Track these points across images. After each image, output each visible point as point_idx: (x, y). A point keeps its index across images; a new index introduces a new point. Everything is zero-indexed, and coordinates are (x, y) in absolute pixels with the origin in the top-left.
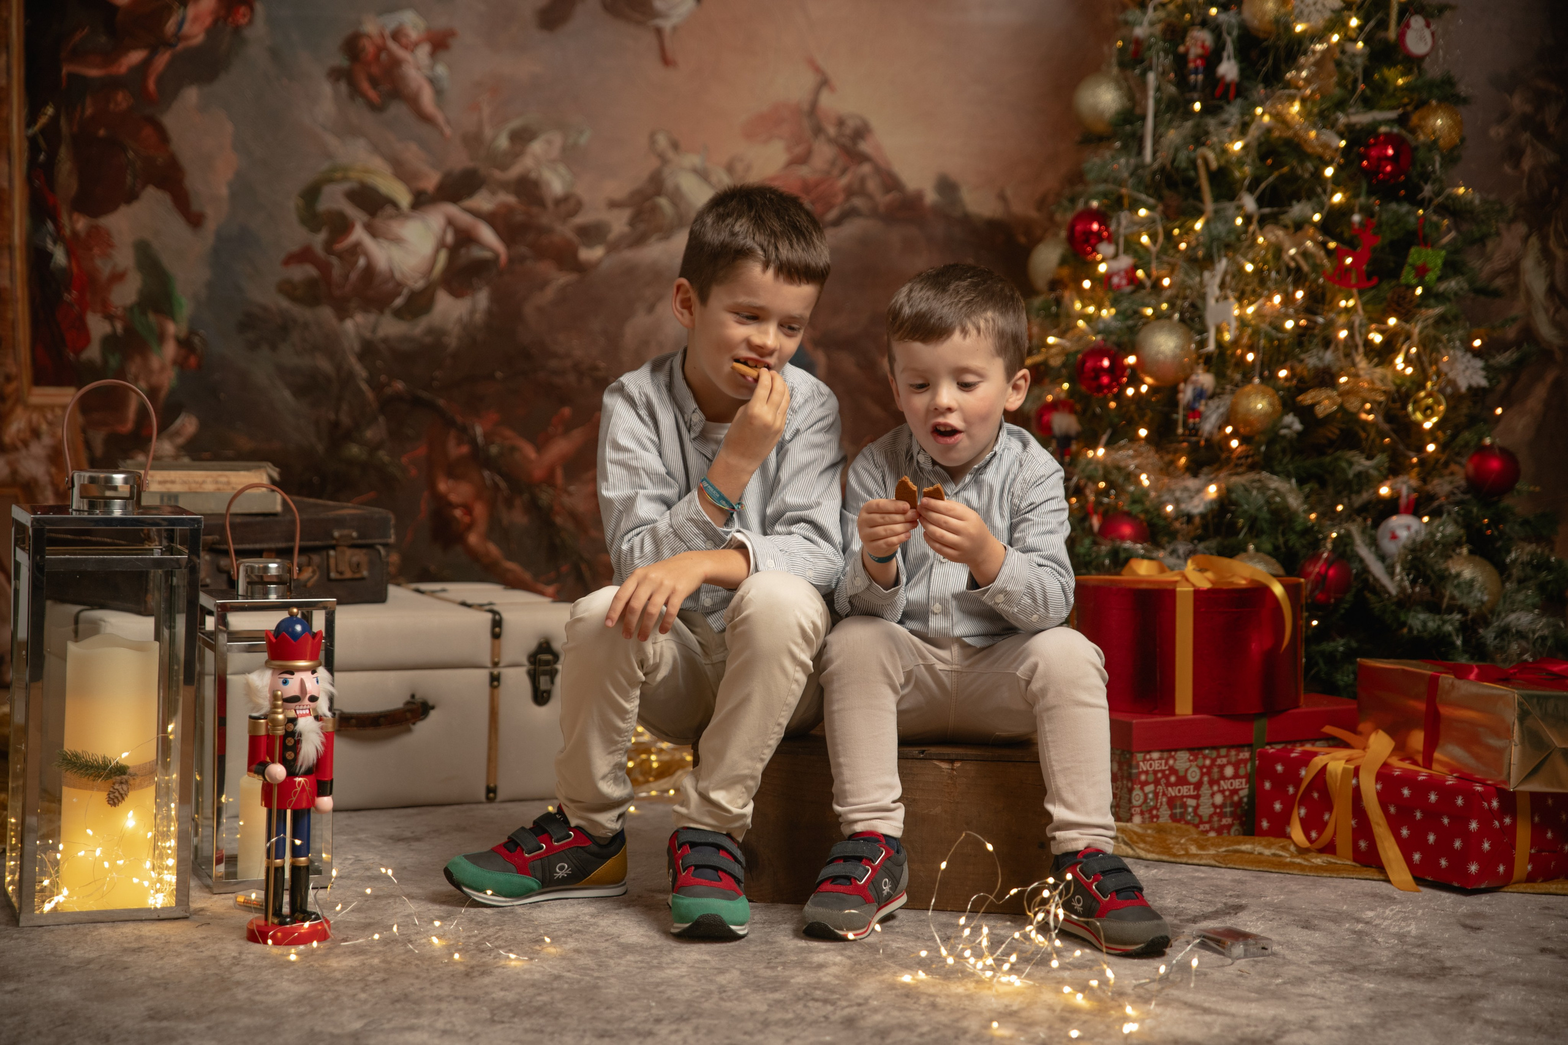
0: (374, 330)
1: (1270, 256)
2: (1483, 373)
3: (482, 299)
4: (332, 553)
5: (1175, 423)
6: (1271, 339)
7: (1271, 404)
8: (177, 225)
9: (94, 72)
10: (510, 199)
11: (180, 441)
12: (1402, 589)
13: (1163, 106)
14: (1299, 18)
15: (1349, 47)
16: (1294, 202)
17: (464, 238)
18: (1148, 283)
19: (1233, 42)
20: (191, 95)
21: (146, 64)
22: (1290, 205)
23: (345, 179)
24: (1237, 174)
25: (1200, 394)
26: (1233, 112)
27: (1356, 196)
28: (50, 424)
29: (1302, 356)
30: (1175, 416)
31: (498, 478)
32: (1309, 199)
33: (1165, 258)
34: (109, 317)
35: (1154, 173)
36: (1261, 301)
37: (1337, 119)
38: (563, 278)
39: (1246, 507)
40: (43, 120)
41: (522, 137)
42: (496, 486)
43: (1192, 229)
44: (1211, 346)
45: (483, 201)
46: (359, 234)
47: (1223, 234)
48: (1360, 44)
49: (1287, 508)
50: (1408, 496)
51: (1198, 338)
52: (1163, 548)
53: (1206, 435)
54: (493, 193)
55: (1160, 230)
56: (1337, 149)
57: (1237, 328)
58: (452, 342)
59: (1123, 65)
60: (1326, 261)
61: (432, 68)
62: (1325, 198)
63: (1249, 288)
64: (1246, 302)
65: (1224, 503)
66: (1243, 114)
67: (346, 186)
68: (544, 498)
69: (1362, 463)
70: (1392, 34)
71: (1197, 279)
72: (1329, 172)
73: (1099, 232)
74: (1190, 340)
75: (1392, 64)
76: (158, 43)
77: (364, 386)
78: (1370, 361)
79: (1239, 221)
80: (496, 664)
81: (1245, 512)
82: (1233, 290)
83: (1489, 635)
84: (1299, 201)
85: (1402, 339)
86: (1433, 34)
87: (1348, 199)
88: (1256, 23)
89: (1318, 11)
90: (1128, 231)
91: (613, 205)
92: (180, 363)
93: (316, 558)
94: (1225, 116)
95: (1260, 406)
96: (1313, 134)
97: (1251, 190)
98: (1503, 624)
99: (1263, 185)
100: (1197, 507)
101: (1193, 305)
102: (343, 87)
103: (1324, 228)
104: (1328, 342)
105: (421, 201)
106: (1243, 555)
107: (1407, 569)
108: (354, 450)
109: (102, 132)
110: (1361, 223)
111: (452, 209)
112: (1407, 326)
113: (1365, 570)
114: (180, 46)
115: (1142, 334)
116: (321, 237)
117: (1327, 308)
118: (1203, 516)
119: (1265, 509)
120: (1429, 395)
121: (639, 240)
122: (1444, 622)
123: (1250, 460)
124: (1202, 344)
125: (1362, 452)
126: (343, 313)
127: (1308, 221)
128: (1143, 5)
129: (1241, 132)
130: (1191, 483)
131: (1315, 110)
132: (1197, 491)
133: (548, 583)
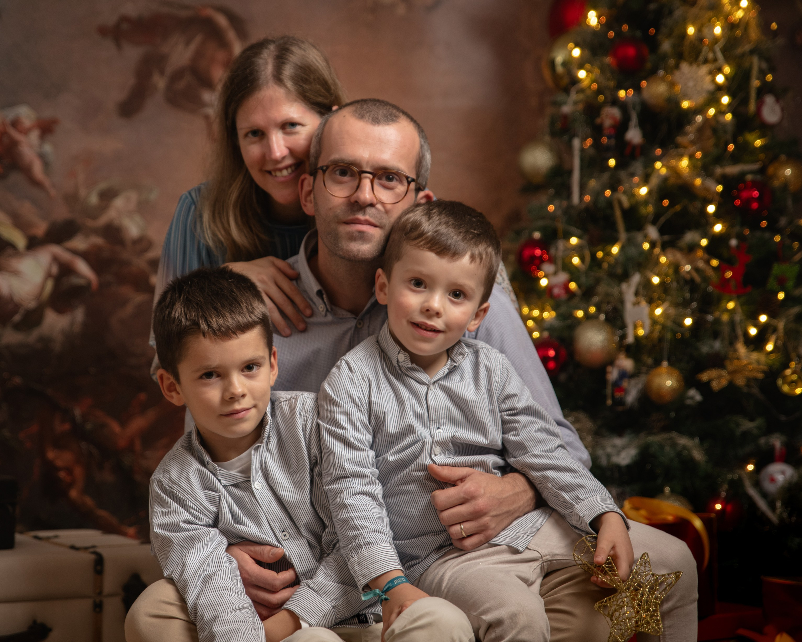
1: (671, 271)
5: (605, 398)
6: (674, 333)
7: (678, 381)
12: (782, 519)
13: (586, 163)
14: (685, 97)
15: (720, 118)
16: (686, 232)
17: (66, 270)
18: (579, 292)
19: (637, 116)
22: (683, 234)
24: (643, 211)
25: (623, 375)
26: (638, 166)
27: (733, 226)
29: (698, 345)
30: (605, 391)
32: (697, 229)
33: (592, 274)
35: (581, 211)
36: (666, 305)
37: (715, 170)
39: (661, 459)
41: (108, 196)
42: (90, 453)
43: (610, 252)
44: (630, 339)
47: (636, 256)
48: (729, 116)
49: (692, 460)
50: (780, 448)
51: (620, 332)
53: (628, 405)
55: (587, 253)
56: (717, 192)
57: (650, 325)
59: (554, 134)
60: (712, 274)
62: (709, 228)
63: (656, 296)
64: (654, 304)
65: (644, 456)
66: (645, 168)
69: (747, 425)
70: (752, 107)
71: (617, 289)
72: (711, 209)
73: (542, 255)
74: (614, 334)
75: (751, 130)
78: (748, 348)
79: (646, 246)
80: (98, 594)
81: (661, 462)
82: (645, 296)
84: (689, 230)
85: (771, 331)
86: (782, 108)
87: (726, 229)
88: (653, 101)
89: (698, 92)
90: (564, 255)
94: (631, 169)
95: (669, 383)
96: (698, 182)
97: (654, 223)
99: (662, 220)
100: (624, 459)
101: (615, 308)
103: (711, 251)
104: (716, 334)
106: (660, 496)
107: (785, 504)
110: (738, 246)
111: (56, 249)
112: (775, 321)
115: (577, 332)
117: (714, 308)
118: (628, 467)
119: (676, 460)
120: (794, 373)
124: (623, 337)
125: (745, 416)
127: (699, 245)
128: (566, 91)
129: (646, 180)
130: (618, 442)
131: (699, 164)
132: (624, 448)
133: (130, 525)
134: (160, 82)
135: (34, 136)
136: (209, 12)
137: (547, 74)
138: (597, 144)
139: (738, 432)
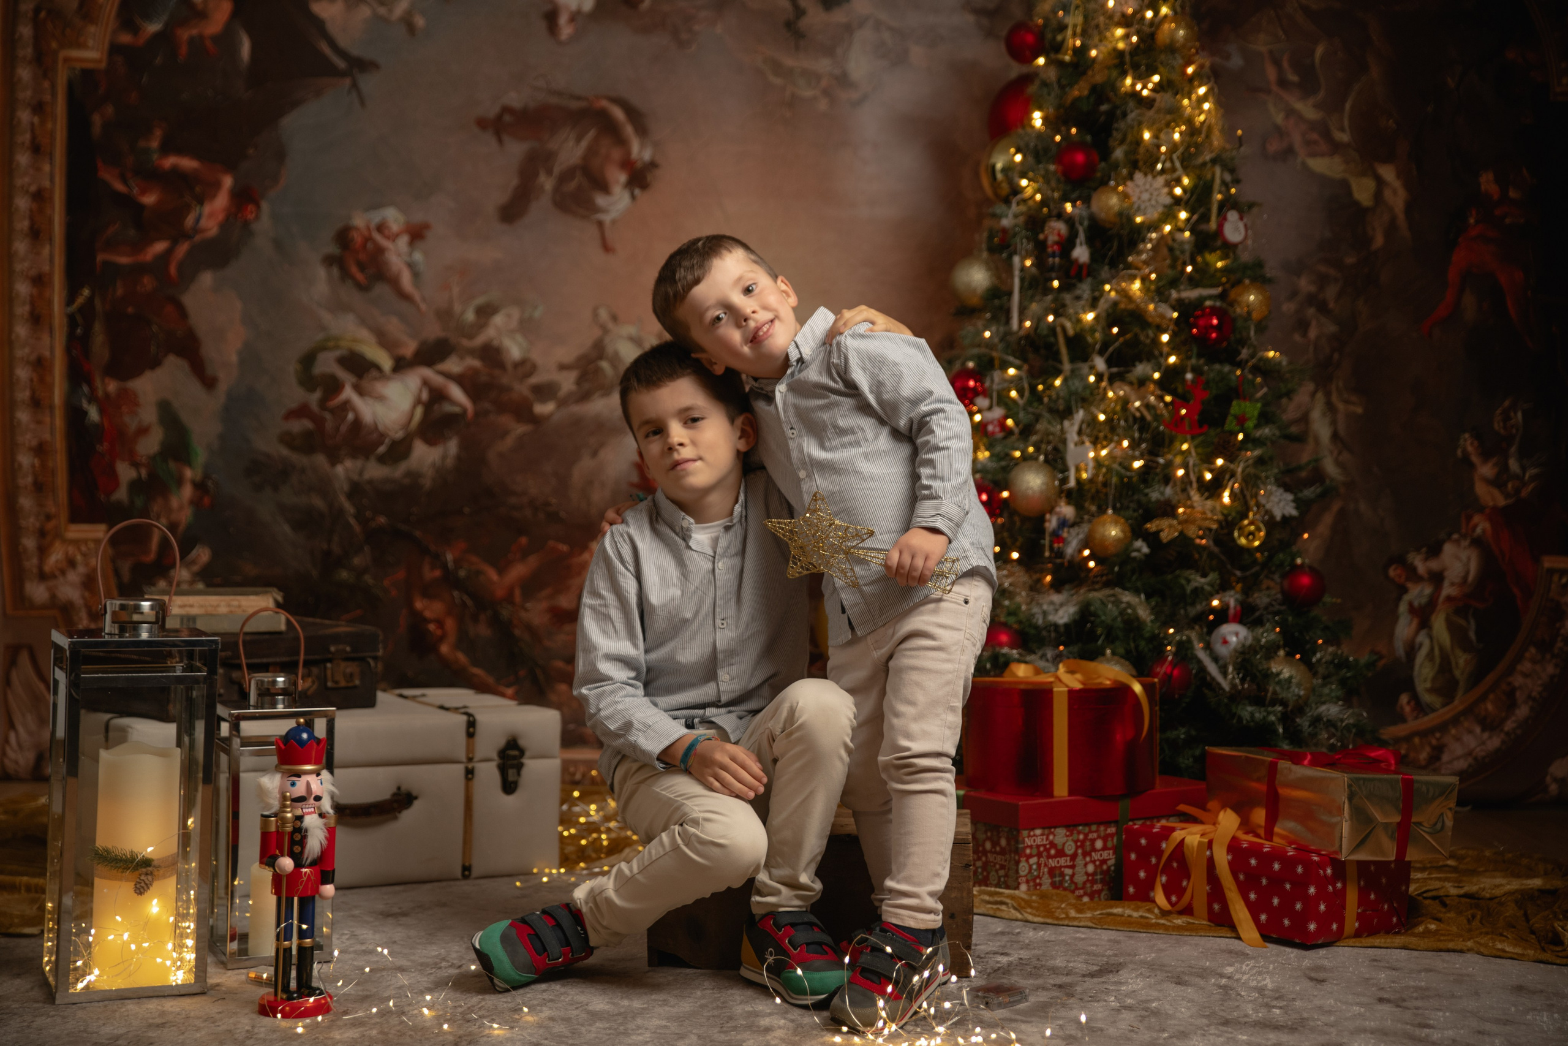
0: (361, 473)
1: (1118, 408)
2: (1293, 505)
3: (452, 446)
4: (329, 665)
5: (1042, 547)
6: (1121, 477)
7: (1123, 531)
8: (193, 388)
9: (124, 260)
10: (476, 363)
11: (196, 568)
12: (1233, 686)
13: (1026, 284)
14: (1138, 211)
15: (1178, 236)
16: (1137, 363)
17: (437, 396)
18: (1016, 431)
19: (1085, 231)
20: (207, 278)
21: (168, 253)
22: (1134, 366)
23: (337, 347)
24: (1090, 339)
25: (1063, 523)
26: (1085, 289)
27: (1189, 358)
28: (84, 555)
29: (1147, 491)
30: (1042, 542)
31: (465, 598)
32: (1149, 360)
33: (1030, 409)
34: (136, 465)
35: (1021, 339)
36: (1112, 445)
37: (1170, 295)
38: (521, 429)
39: (1103, 618)
40: (80, 300)
41: (486, 312)
42: (464, 604)
43: (1052, 385)
44: (1072, 483)
45: (453, 365)
46: (348, 393)
47: (1080, 390)
48: (1187, 234)
49: (1137, 618)
50: (1235, 608)
51: (1060, 476)
52: (1034, 653)
53: (1068, 557)
54: (462, 358)
55: (1026, 386)
56: (1171, 319)
57: (1094, 468)
58: (427, 483)
59: (992, 250)
60: (1165, 412)
61: (410, 254)
62: (1162, 360)
63: (1101, 435)
64: (1099, 446)
65: (1085, 614)
66: (1093, 290)
67: (338, 353)
68: (505, 613)
69: (1198, 581)
70: (1213, 225)
71: (1059, 427)
72: (1165, 338)
73: (975, 388)
74: (1054, 478)
75: (1213, 250)
76: (178, 235)
77: (352, 521)
78: (1202, 495)
79: (1092, 379)
80: (470, 760)
81: (1103, 622)
82: (1088, 436)
83: (1304, 723)
84: (1141, 361)
85: (1227, 477)
86: (1246, 226)
87: (1182, 360)
88: (1103, 215)
89: (1152, 206)
90: (1000, 387)
91: (563, 367)
92: (196, 503)
93: (315, 670)
94: (1078, 292)
95: (1113, 533)
96: (1151, 307)
97: (1101, 353)
98: (1315, 714)
99: (1111, 349)
100: (1062, 618)
101: (1056, 449)
102: (335, 271)
103: (1164, 385)
104: (1168, 479)
105: (401, 365)
106: (1101, 658)
107: (1237, 669)
108: (344, 574)
109: (130, 310)
110: (1193, 381)
111: (427, 372)
112: (1232, 466)
113: (1203, 669)
114: (198, 238)
115: (1013, 473)
116: (317, 395)
117: (1166, 450)
118: (1066, 625)
119: (1119, 619)
120: (1251, 523)
121: (584, 397)
122: (1269, 713)
123: (1104, 578)
124: (1064, 481)
125: (1197, 571)
126: (334, 460)
127: (1150, 379)
128: (1007, 201)
129: (1093, 305)
130: (1056, 598)
131: (1153, 287)
132: (1062, 605)
133: (508, 686)
134: (547, 183)
135: (403, 242)
136: (604, 103)
137: (986, 182)
138: (1039, 263)
139: (1189, 589)
